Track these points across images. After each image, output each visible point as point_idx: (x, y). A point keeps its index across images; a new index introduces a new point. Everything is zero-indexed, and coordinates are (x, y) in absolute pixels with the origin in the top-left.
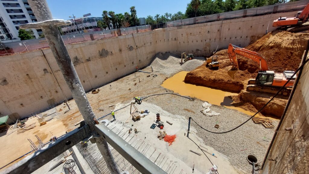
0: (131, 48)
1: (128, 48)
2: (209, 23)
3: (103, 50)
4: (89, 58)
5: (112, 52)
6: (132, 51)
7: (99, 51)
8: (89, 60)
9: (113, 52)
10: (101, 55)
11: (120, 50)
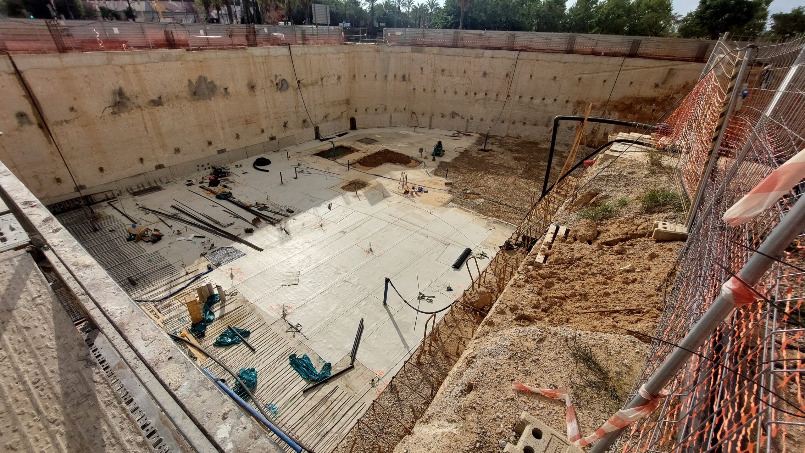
0: (281, 85)
1: (275, 83)
2: (489, 53)
3: (202, 79)
4: (160, 98)
5: (226, 89)
6: (283, 93)
7: (189, 81)
8: (157, 103)
9: (230, 90)
10: (195, 93)
11: (252, 87)
